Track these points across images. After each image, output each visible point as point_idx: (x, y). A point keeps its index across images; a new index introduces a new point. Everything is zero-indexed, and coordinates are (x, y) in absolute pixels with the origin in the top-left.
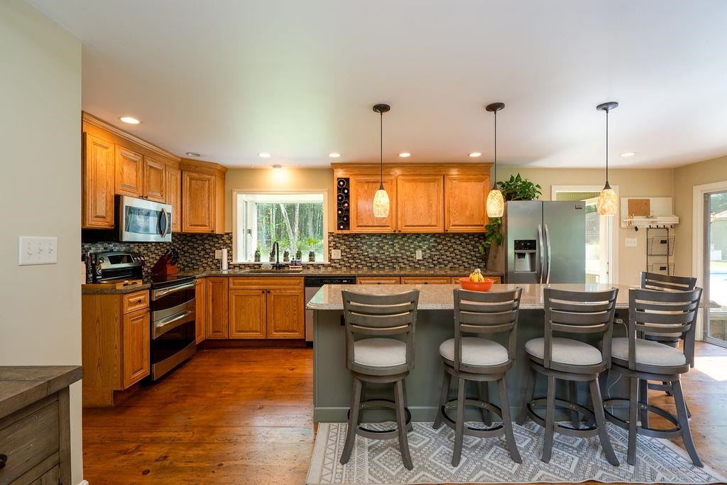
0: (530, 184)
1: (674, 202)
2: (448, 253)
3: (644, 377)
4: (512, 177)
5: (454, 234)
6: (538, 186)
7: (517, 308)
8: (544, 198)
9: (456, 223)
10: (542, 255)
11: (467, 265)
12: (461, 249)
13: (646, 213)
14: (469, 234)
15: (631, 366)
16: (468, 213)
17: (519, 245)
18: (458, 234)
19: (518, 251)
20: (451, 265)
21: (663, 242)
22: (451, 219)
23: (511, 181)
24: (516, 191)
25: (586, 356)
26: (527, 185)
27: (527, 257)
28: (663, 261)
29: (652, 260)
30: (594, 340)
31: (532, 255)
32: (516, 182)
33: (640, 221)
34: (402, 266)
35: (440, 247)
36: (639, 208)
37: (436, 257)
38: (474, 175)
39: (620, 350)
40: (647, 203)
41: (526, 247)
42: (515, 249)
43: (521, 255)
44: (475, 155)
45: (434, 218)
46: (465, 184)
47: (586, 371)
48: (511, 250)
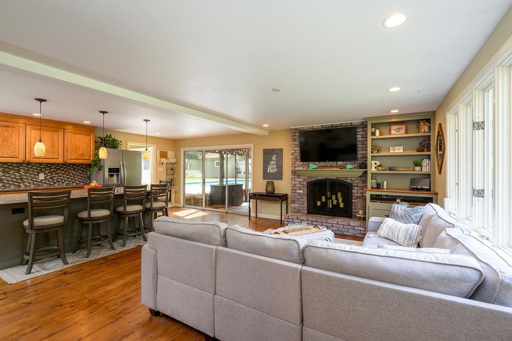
0: (117, 140)
1: (176, 153)
2: (65, 176)
3: (155, 211)
4: (107, 136)
5: (70, 164)
6: (120, 141)
7: (114, 194)
8: (123, 148)
9: (72, 157)
10: (122, 175)
11: (77, 182)
12: (74, 173)
13: (166, 157)
14: (79, 164)
15: (151, 209)
16: (80, 152)
17: (110, 170)
18: (72, 164)
19: (110, 173)
20: (67, 182)
21: (172, 169)
22: (69, 156)
23: (106, 137)
24: (110, 143)
25: (138, 208)
26: (114, 140)
27: (115, 176)
28: (171, 177)
29: (168, 177)
30: (140, 202)
31: (117, 175)
32: (109, 138)
33: (164, 160)
34: (27, 184)
35: (59, 172)
36: (164, 155)
37: (55, 178)
38: (84, 131)
39: (148, 205)
40: (166, 153)
41: (114, 172)
42: (109, 172)
43: (112, 176)
44: (87, 122)
45: (56, 154)
46: (78, 136)
47: (138, 212)
48: (107, 174)
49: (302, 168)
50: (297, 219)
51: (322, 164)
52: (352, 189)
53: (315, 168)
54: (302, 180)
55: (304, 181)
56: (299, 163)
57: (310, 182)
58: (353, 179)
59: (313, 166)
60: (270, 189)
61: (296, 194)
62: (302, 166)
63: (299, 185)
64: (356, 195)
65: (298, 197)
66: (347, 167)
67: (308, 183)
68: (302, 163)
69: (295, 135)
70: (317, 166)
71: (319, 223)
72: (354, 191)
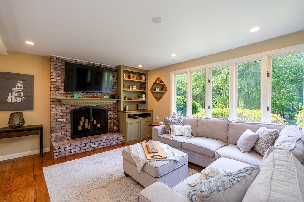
49: (64, 98)
50: (71, 146)
51: (85, 94)
52: (107, 113)
53: (79, 98)
54: (65, 108)
55: (67, 110)
56: (62, 92)
57: (74, 110)
58: (108, 106)
59: (76, 96)
60: (17, 121)
61: (57, 123)
62: (64, 95)
63: (61, 114)
64: (110, 116)
65: (61, 125)
66: (105, 97)
67: (71, 111)
68: (65, 93)
69: (56, 64)
70: (81, 96)
71: (92, 144)
72: (109, 114)
